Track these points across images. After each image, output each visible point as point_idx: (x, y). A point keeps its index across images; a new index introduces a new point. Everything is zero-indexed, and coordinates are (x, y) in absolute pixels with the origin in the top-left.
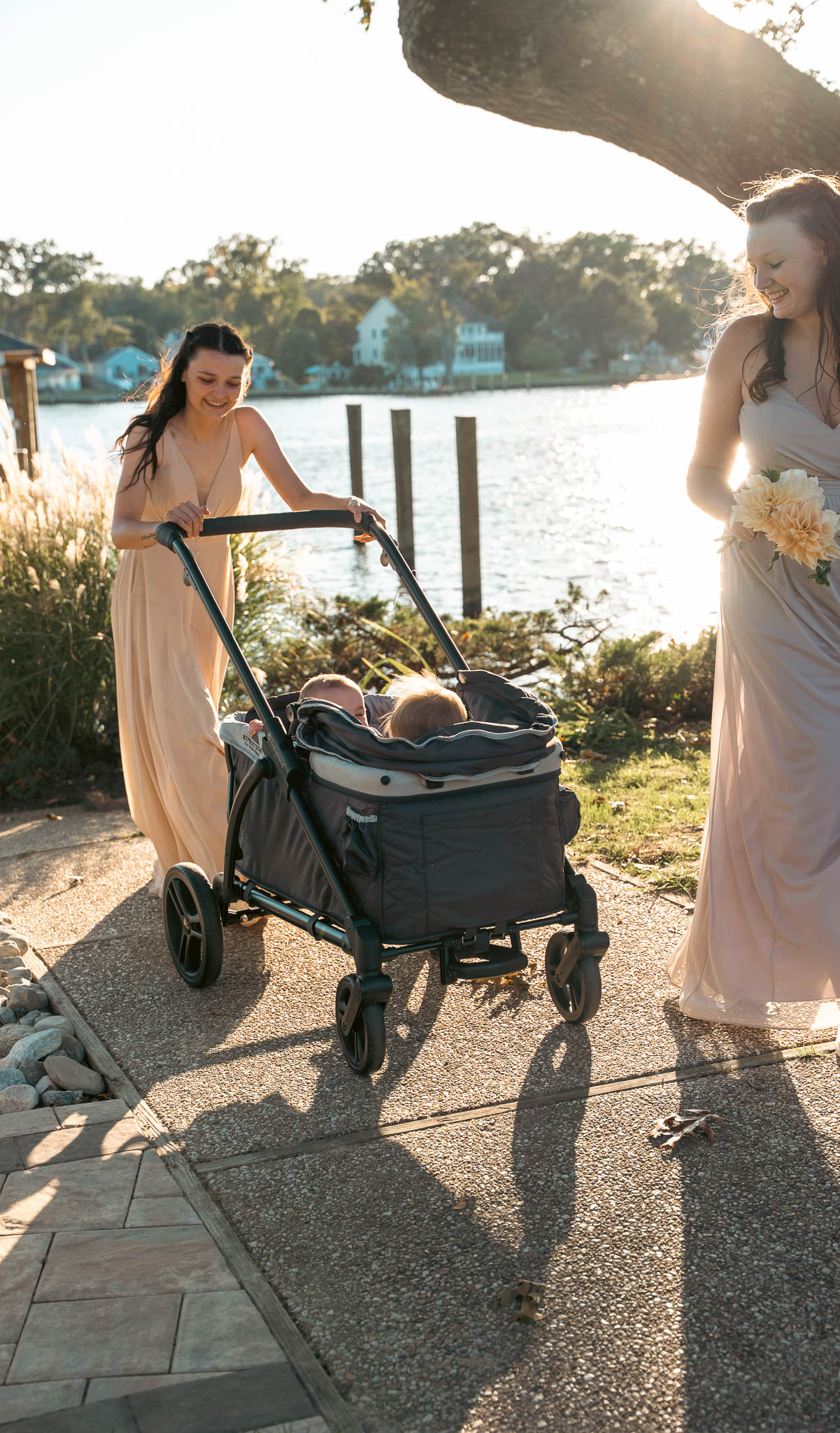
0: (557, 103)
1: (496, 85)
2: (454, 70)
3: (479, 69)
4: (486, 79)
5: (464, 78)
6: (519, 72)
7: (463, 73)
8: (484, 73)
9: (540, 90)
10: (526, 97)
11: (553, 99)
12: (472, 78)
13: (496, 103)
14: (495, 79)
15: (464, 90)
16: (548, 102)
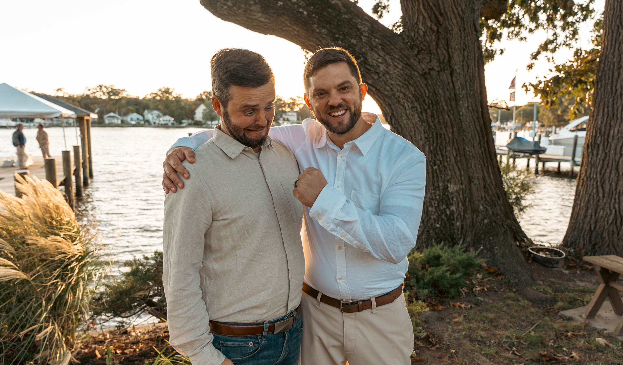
0: (267, 21)
1: (239, 11)
2: (221, 3)
3: (232, 3)
4: (235, 8)
5: (225, 7)
6: (251, 5)
7: (225, 4)
8: (234, 5)
9: (260, 14)
10: (253, 17)
11: (265, 19)
12: (229, 7)
13: (239, 19)
14: (239, 8)
15: (225, 12)
16: (263, 20)
